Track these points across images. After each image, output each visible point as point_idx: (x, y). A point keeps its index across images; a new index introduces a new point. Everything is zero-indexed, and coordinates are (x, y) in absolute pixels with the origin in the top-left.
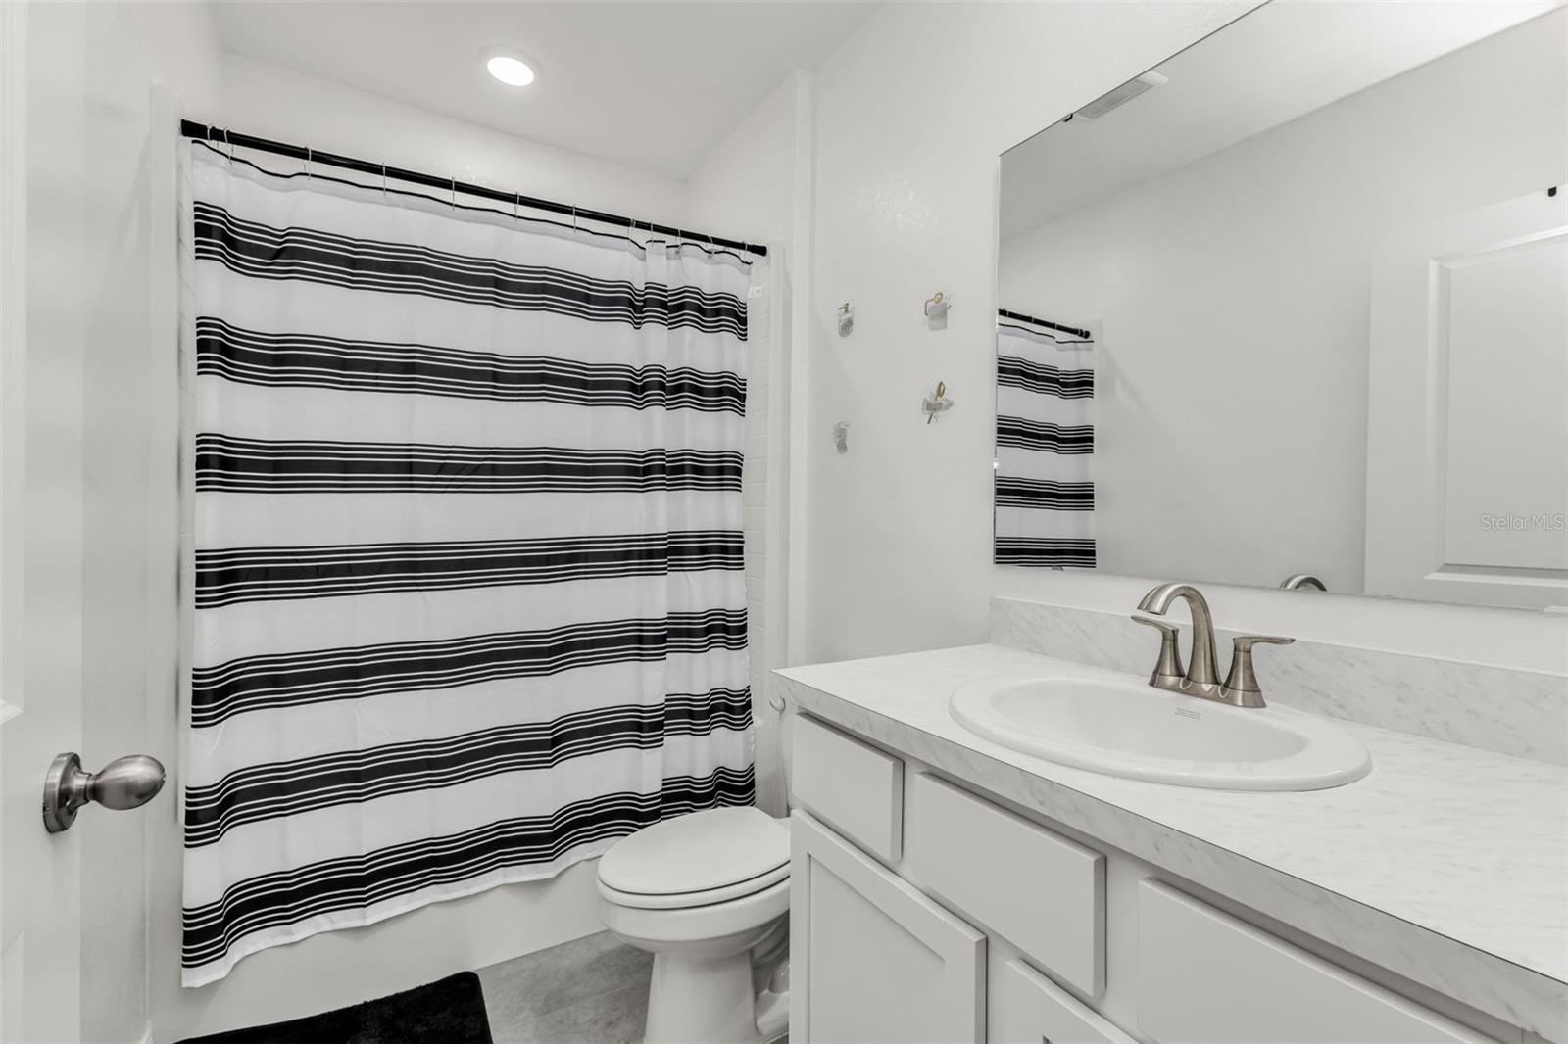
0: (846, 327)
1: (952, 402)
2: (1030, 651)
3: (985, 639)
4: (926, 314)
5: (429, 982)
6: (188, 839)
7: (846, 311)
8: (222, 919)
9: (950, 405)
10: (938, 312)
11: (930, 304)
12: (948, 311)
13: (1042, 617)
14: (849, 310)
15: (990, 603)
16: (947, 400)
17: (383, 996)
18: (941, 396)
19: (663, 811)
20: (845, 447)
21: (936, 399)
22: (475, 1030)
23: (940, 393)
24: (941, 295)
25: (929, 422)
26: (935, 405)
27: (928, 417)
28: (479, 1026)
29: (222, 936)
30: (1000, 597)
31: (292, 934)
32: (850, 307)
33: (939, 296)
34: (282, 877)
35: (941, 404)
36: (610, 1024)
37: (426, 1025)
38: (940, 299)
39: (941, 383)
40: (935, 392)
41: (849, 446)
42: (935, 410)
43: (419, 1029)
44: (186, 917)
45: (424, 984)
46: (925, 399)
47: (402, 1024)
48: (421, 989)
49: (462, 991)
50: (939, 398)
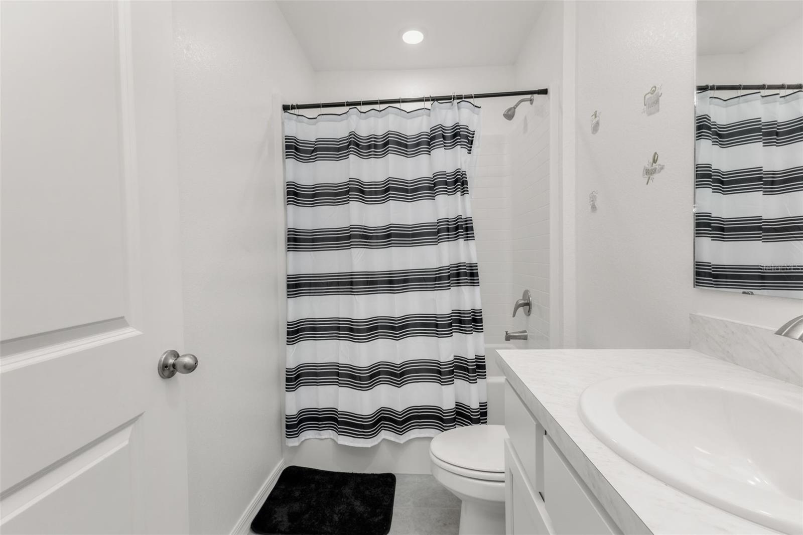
0: (596, 128)
1: (664, 166)
2: (724, 359)
3: (687, 345)
4: (645, 105)
5: (377, 473)
6: (286, 388)
7: (596, 117)
8: (296, 422)
9: (662, 168)
10: (653, 102)
11: (647, 97)
12: (660, 98)
13: (733, 332)
14: (597, 115)
15: (690, 318)
16: (660, 165)
17: (359, 473)
18: (655, 163)
19: (457, 420)
20: (595, 208)
21: (652, 166)
22: (387, 502)
23: (655, 161)
24: (655, 87)
25: (647, 184)
26: (652, 170)
27: (647, 179)
28: (389, 502)
29: (297, 429)
30: (699, 314)
31: (321, 435)
32: (597, 113)
33: (654, 89)
34: (317, 410)
35: (655, 169)
36: (445, 525)
37: (370, 492)
38: (654, 91)
39: (656, 153)
40: (651, 161)
41: (597, 207)
42: (651, 174)
43: (367, 493)
44: (287, 418)
45: (375, 473)
46: (645, 167)
47: (362, 488)
48: (373, 475)
49: (387, 482)
50: (654, 164)
